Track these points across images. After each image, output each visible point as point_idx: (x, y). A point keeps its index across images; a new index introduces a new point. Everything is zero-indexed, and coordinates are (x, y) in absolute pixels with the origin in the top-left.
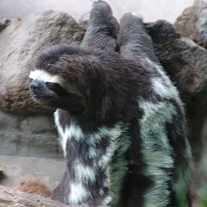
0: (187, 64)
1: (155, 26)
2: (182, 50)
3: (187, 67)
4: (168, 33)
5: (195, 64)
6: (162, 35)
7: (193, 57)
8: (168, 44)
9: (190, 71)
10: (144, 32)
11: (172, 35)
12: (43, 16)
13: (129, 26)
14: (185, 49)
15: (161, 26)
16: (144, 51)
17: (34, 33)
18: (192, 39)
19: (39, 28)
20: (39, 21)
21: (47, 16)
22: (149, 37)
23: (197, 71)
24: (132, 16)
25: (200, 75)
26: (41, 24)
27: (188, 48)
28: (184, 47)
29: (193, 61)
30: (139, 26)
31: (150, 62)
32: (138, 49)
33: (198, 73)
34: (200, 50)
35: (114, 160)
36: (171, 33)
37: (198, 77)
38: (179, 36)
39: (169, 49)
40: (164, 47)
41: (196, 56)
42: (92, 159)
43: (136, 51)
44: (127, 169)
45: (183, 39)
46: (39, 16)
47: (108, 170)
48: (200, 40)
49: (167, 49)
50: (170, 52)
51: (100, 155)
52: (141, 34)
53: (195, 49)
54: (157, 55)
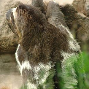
0: (81, 26)
1: (65, 7)
2: (78, 19)
3: (81, 28)
4: (71, 10)
5: (85, 26)
6: (68, 12)
7: (84, 23)
8: (71, 16)
9: (82, 30)
10: (60, 11)
11: (73, 11)
12: (8, 3)
13: (52, 8)
14: (80, 19)
15: (68, 7)
16: (60, 21)
17: (4, 12)
18: (83, 13)
19: (6, 9)
20: (6, 6)
21: (10, 3)
22: (62, 14)
23: (86, 30)
24: (54, 2)
25: (87, 32)
26: (7, 7)
27: (81, 18)
28: (79, 18)
29: (84, 25)
30: (57, 8)
31: (63, 26)
32: (57, 20)
33: (86, 31)
34: (87, 19)
35: (47, 81)
36: (73, 10)
37: (87, 33)
38: (77, 12)
39: (72, 19)
40: (69, 18)
41: (85, 22)
42: (36, 80)
43: (56, 21)
44: (54, 85)
45: (79, 14)
46: (6, 3)
47: (44, 86)
48: (87, 14)
49: (71, 19)
50: (72, 20)
51: (40, 78)
52: (59, 12)
53: (85, 18)
54: (66, 22)
